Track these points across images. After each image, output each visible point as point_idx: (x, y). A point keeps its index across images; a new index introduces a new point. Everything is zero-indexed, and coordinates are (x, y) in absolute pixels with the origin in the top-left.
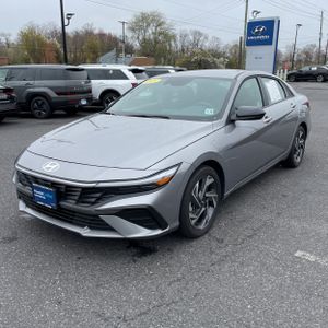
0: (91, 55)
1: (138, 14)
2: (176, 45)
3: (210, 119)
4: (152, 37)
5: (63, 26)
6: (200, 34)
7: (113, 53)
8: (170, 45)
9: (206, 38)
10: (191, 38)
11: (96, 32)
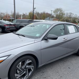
0: (43, 18)
1: (56, 9)
2: (65, 16)
3: (37, 38)
4: (59, 14)
5: (33, 11)
6: (72, 13)
7: (49, 18)
8: (63, 16)
9: (73, 14)
10: (69, 14)
11: (46, 13)
